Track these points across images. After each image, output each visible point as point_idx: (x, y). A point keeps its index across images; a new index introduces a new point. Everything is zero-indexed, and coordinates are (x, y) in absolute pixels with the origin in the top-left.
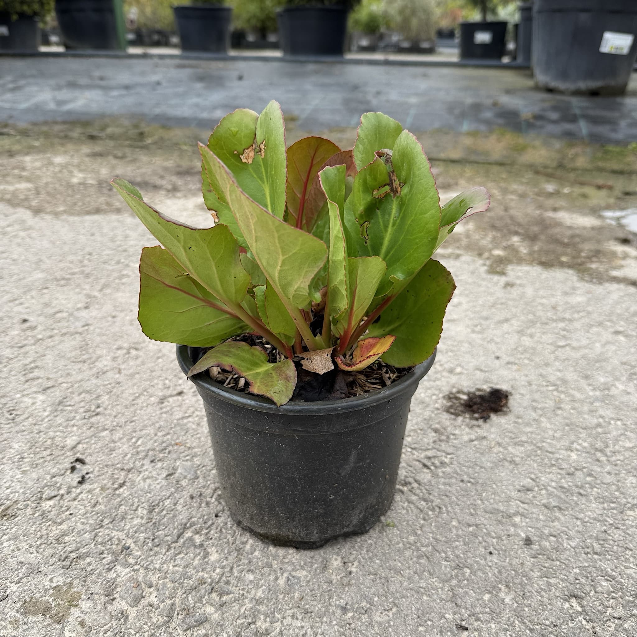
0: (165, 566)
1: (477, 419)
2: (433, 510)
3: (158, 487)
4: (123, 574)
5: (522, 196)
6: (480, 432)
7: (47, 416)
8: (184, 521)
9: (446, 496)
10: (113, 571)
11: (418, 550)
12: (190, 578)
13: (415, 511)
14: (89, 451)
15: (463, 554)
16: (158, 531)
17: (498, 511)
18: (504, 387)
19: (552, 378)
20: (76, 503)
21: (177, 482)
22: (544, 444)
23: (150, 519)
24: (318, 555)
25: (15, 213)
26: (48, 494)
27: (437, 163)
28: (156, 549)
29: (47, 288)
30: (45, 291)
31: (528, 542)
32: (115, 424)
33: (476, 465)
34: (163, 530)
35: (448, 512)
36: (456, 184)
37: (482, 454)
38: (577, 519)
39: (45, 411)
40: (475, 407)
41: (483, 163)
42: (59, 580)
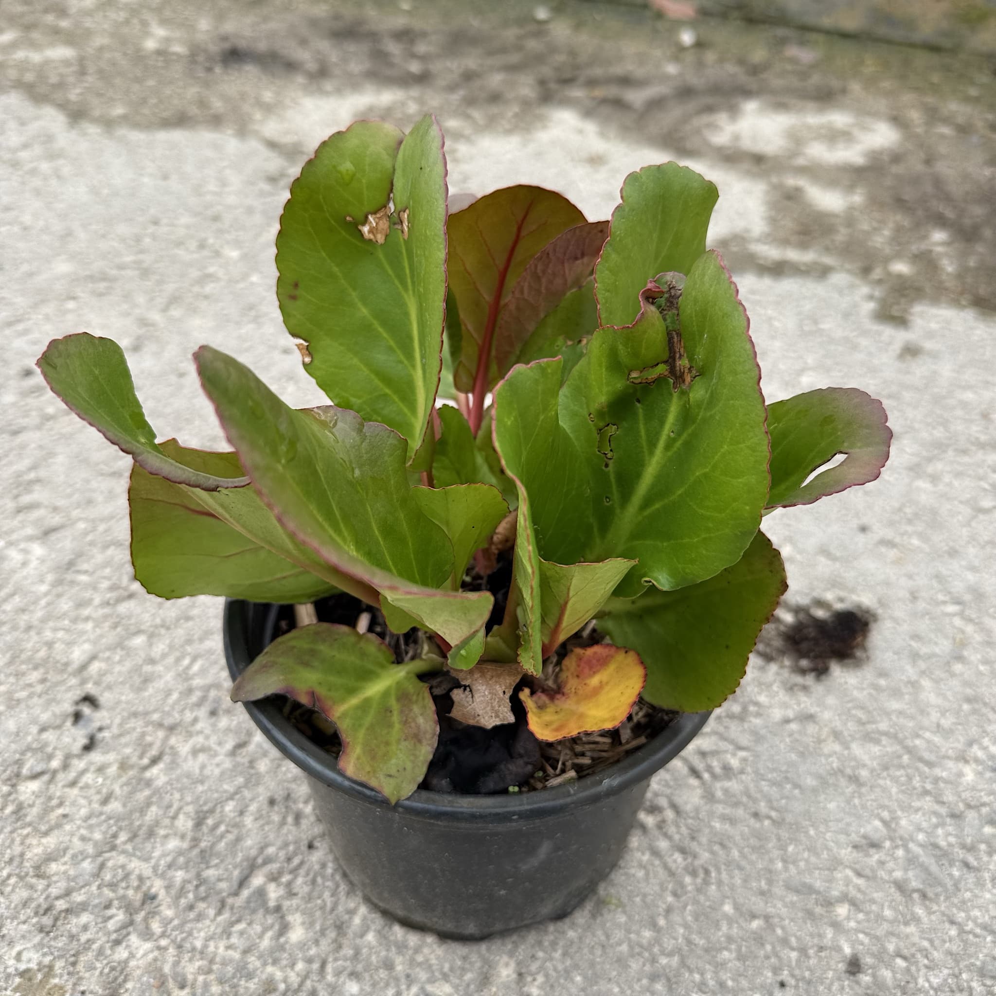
0: (212, 944)
1: (803, 672)
2: (694, 873)
3: (217, 771)
4: (141, 952)
5: (964, 130)
6: (805, 703)
7: (46, 594)
8: (253, 852)
9: (723, 845)
10: (124, 944)
11: (654, 960)
12: (250, 976)
13: (662, 873)
14: (109, 678)
15: (733, 980)
16: (208, 868)
17: (810, 889)
18: (865, 599)
19: (958, 587)
20: (75, 791)
21: (251, 762)
22: (918, 742)
23: (195, 841)
24: (476, 953)
25: (37, 118)
26: (32, 768)
27: (814, 36)
28: (202, 905)
29: (74, 298)
30: (71, 305)
31: (854, 966)
32: (158, 621)
33: (786, 778)
34: (216, 865)
35: (720, 883)
36: (844, 91)
37: (802, 754)
38: (952, 922)
39: (42, 581)
40: (804, 646)
41: (900, 44)
42: (32, 959)
